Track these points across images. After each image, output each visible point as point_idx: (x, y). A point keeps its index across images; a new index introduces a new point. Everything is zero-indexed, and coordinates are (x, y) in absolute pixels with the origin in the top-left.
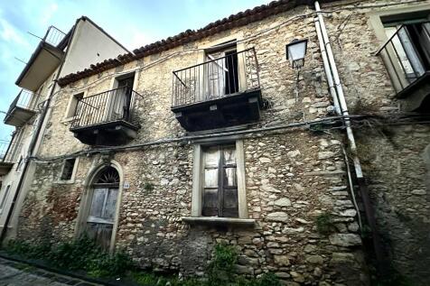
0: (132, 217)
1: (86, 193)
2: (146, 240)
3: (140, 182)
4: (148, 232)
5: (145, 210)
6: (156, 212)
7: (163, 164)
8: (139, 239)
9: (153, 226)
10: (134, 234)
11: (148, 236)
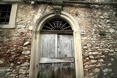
0: (94, 55)
1: (36, 37)
2: (111, 70)
3: (94, 30)
4: (110, 64)
5: (104, 50)
6: (112, 51)
7: (108, 19)
8: (104, 71)
9: (112, 59)
10: (99, 67)
11: (110, 67)
